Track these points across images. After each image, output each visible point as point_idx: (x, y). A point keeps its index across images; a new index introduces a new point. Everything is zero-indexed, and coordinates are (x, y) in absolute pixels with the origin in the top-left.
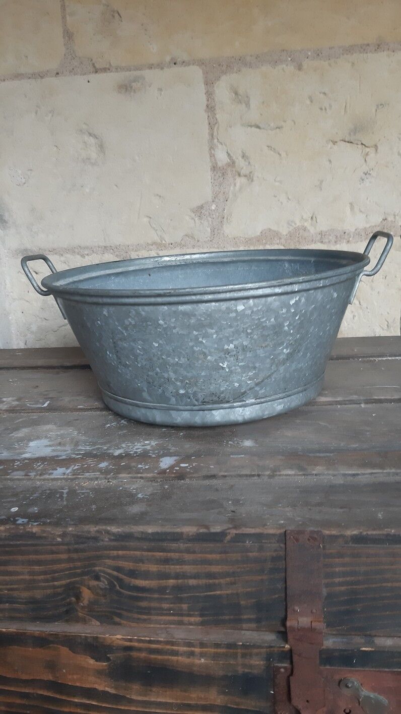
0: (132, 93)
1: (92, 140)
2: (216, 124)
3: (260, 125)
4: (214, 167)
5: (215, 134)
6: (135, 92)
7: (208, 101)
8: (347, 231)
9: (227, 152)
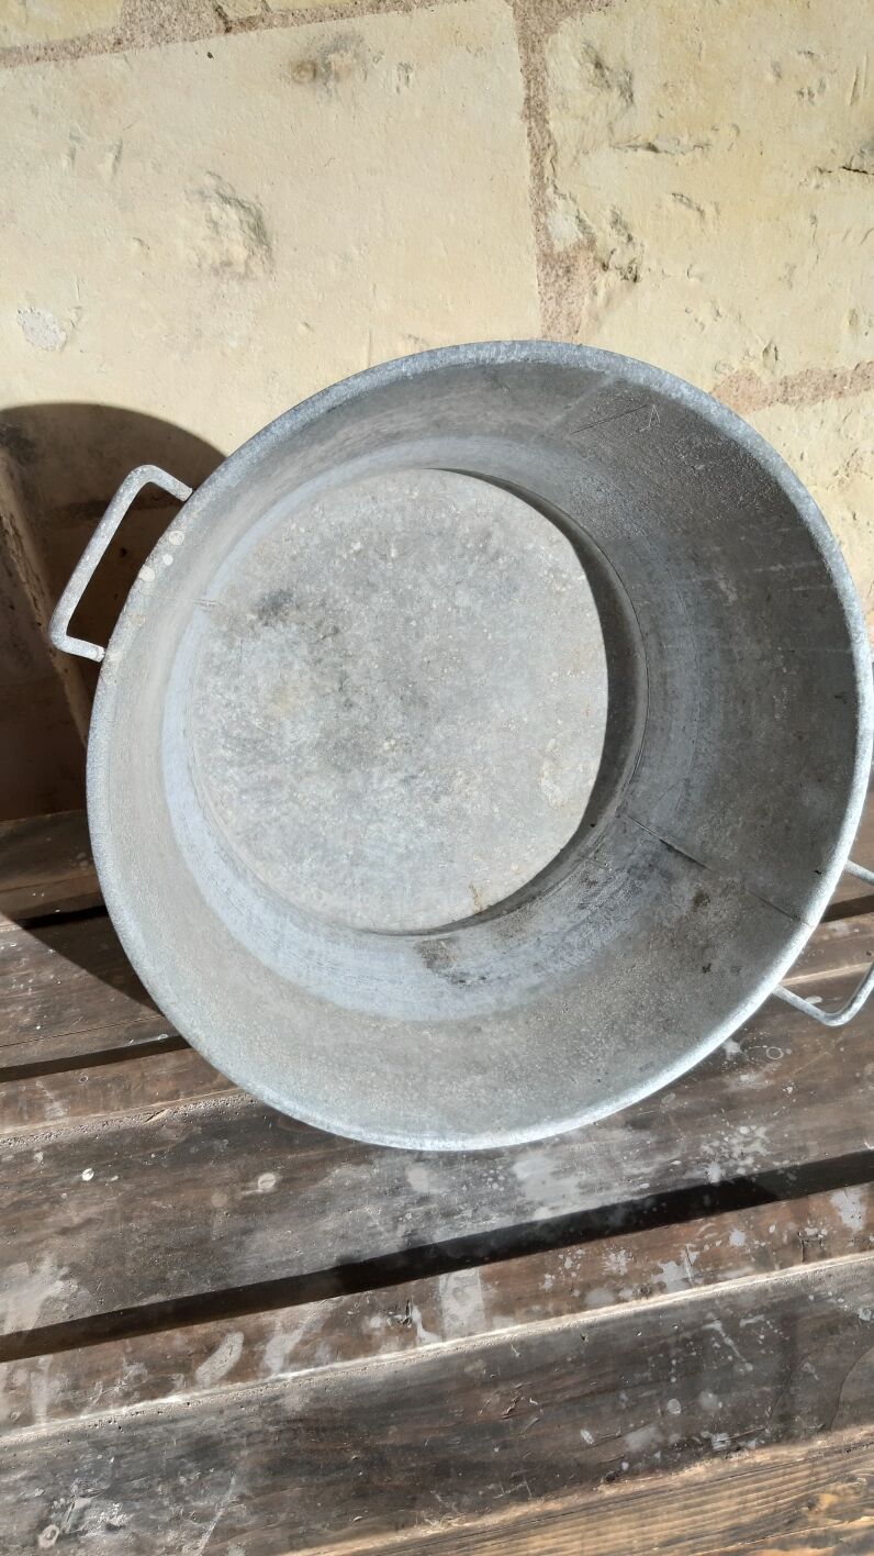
0: (331, 84)
1: (233, 214)
2: (549, 145)
3: (657, 143)
4: (545, 255)
5: (548, 172)
6: (338, 77)
7: (528, 87)
8: (838, 372)
9: (577, 217)
